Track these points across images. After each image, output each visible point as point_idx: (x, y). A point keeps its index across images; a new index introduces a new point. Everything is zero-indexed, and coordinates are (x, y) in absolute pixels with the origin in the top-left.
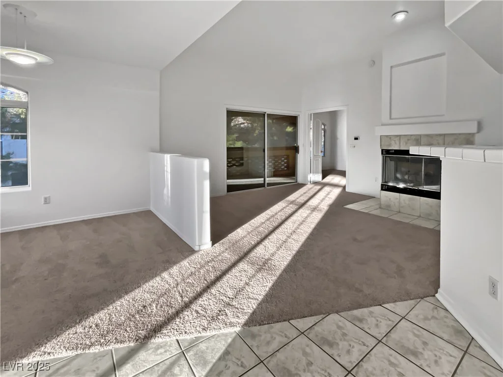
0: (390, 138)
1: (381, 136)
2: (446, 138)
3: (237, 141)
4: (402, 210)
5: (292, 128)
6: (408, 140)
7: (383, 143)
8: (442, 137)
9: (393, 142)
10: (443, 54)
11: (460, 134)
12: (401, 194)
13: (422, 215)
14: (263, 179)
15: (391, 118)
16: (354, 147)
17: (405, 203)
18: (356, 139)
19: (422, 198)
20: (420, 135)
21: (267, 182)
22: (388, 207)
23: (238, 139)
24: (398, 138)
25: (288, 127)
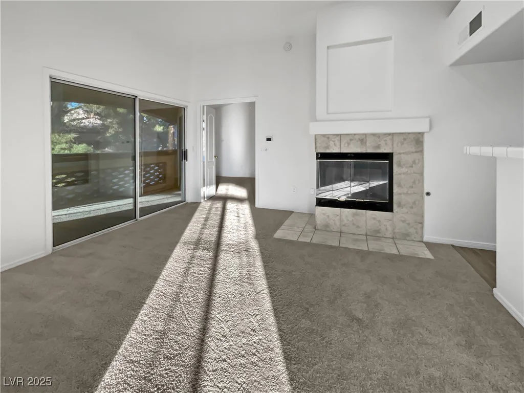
0: (328, 138)
1: (315, 135)
2: (394, 137)
3: (75, 143)
4: (344, 229)
5: (162, 127)
6: (351, 140)
7: (318, 145)
8: (390, 137)
9: (331, 143)
10: (389, 39)
11: (409, 133)
12: (342, 209)
13: (368, 234)
14: (131, 200)
15: (328, 113)
16: (266, 150)
17: (348, 220)
18: (269, 140)
19: (368, 212)
20: (366, 135)
21: (139, 206)
22: (326, 228)
23: (78, 141)
24: (339, 137)
25: (157, 126)
